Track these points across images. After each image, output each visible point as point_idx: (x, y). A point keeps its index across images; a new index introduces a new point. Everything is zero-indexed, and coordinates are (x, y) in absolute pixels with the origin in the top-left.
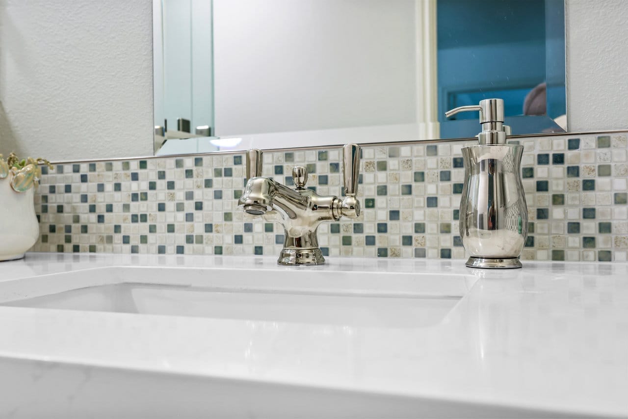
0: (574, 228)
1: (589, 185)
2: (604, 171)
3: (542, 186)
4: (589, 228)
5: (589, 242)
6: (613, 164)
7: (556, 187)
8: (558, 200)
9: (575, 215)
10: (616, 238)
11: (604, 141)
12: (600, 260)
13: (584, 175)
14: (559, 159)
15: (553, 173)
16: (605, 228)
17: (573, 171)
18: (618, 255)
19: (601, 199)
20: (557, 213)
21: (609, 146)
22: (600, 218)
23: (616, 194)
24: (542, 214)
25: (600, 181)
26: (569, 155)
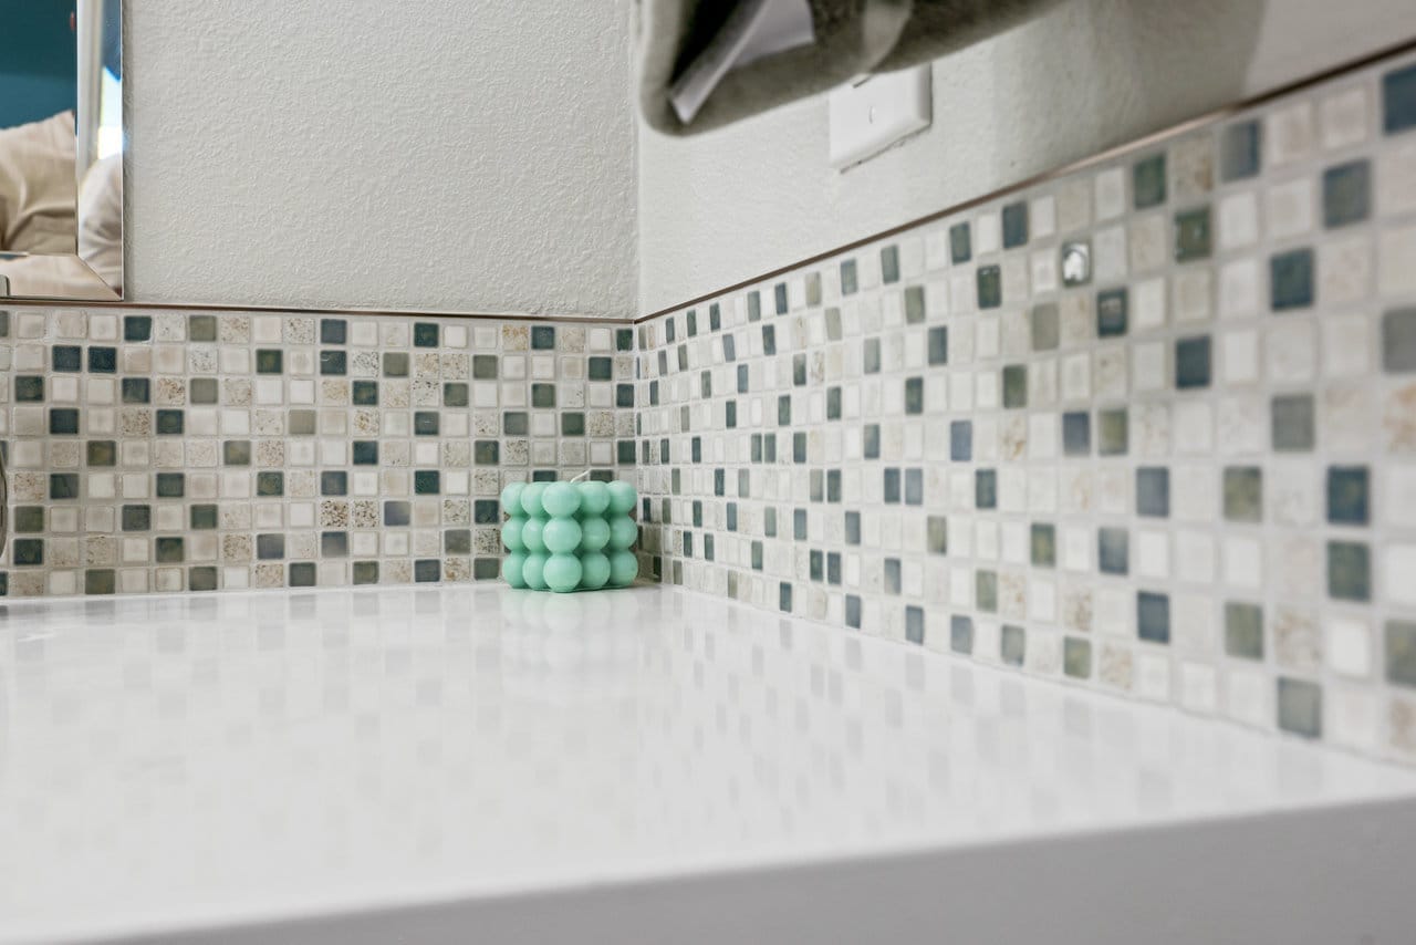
0: (137, 518)
1: (171, 423)
2: (204, 391)
3: (64, 422)
4: (171, 517)
5: (170, 548)
6: (221, 379)
7: (96, 424)
8: (102, 454)
9: (138, 488)
10: (228, 538)
11: (202, 326)
12: (193, 588)
13: (161, 400)
14: (104, 360)
15: (92, 393)
16: (205, 517)
17: (137, 389)
18: (231, 575)
19: (193, 454)
20: (98, 483)
21: (214, 339)
22: (193, 496)
23: (227, 444)
24: (63, 486)
25: (195, 415)
26: (127, 351)
